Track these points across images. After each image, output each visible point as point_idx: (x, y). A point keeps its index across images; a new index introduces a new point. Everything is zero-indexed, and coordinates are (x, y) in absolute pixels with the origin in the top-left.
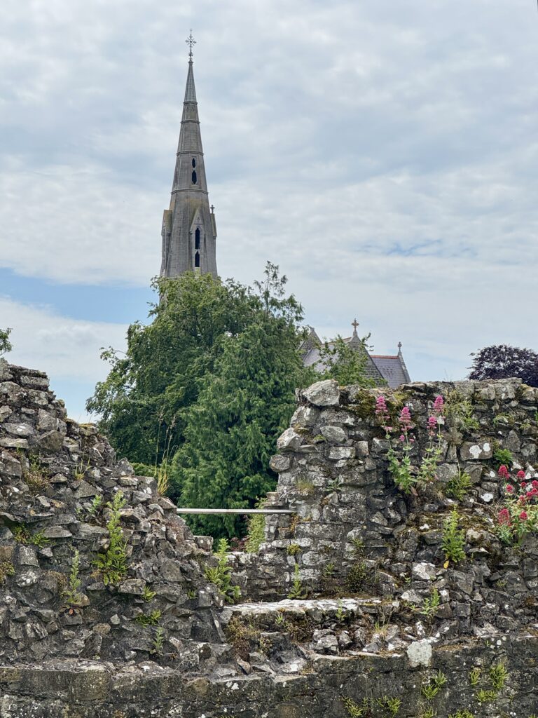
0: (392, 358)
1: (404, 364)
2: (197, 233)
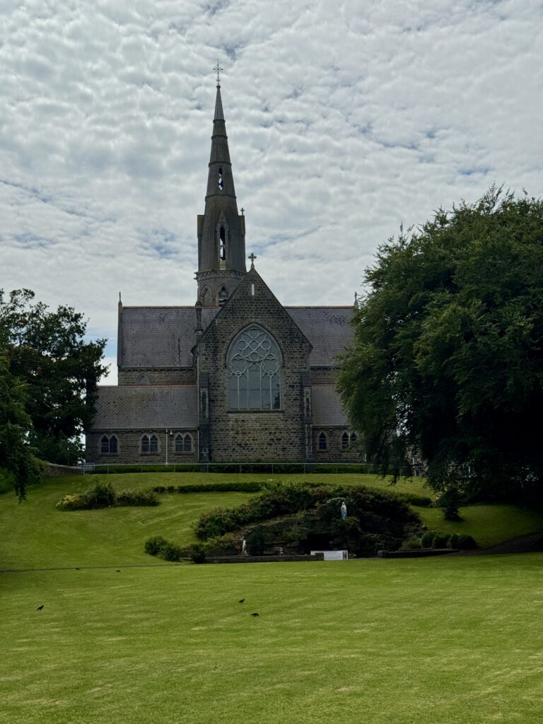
0: (347, 308)
2: (222, 230)
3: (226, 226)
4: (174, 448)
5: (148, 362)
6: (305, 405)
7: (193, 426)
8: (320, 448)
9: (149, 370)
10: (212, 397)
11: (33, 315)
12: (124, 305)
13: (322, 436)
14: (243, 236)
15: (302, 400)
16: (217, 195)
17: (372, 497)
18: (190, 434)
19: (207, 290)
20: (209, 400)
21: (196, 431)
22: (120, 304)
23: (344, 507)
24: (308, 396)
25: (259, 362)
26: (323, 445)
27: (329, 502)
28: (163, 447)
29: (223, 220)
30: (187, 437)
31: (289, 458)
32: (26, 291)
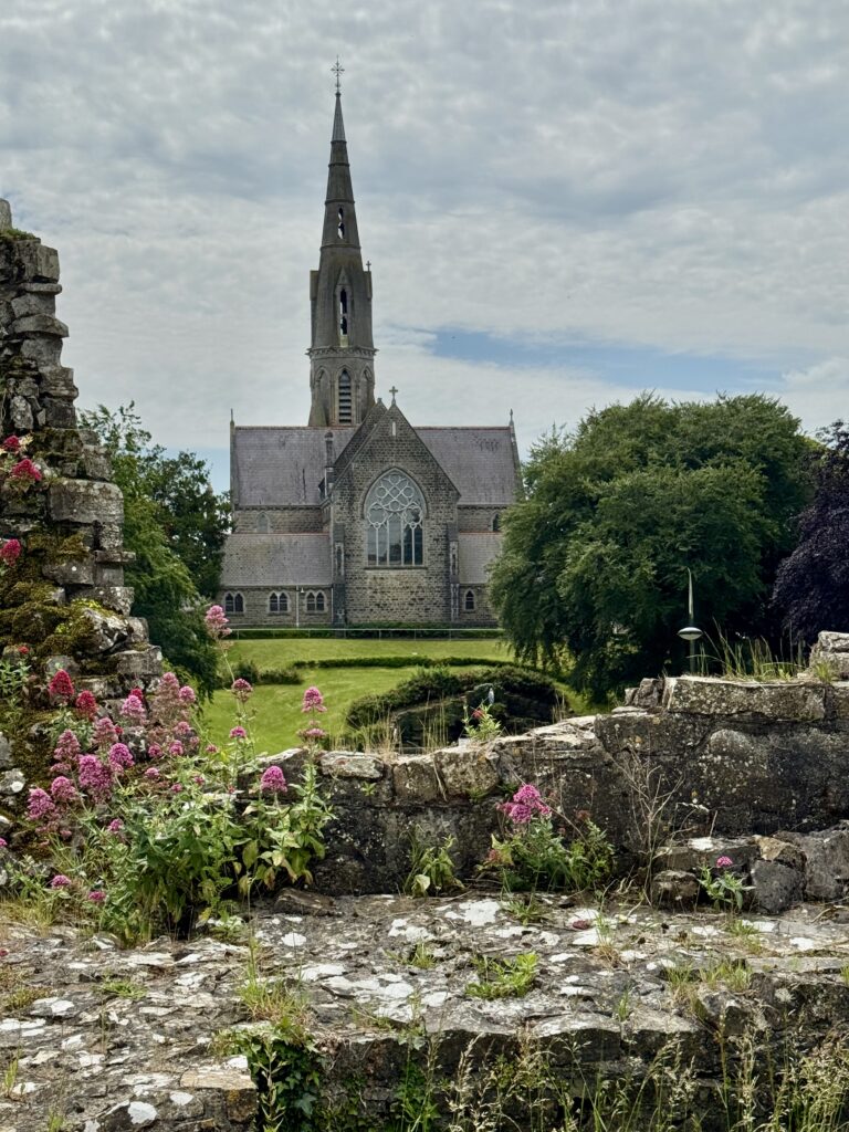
0: (500, 429)
1: (514, 435)
2: (343, 295)
3: (348, 289)
4: (305, 608)
5: (269, 499)
6: (451, 562)
7: (326, 583)
8: (467, 608)
9: (269, 508)
10: (348, 552)
11: (149, 459)
12: (236, 425)
13: (470, 594)
14: (370, 300)
15: (448, 555)
16: (337, 246)
17: (520, 679)
18: (323, 593)
19: (323, 372)
20: (346, 555)
21: (329, 589)
22: (232, 423)
23: (492, 693)
24: (455, 552)
25: (400, 512)
26: (470, 605)
27: (476, 688)
28: (293, 607)
29: (343, 280)
30: (320, 596)
31: (433, 619)
32: (142, 432)
